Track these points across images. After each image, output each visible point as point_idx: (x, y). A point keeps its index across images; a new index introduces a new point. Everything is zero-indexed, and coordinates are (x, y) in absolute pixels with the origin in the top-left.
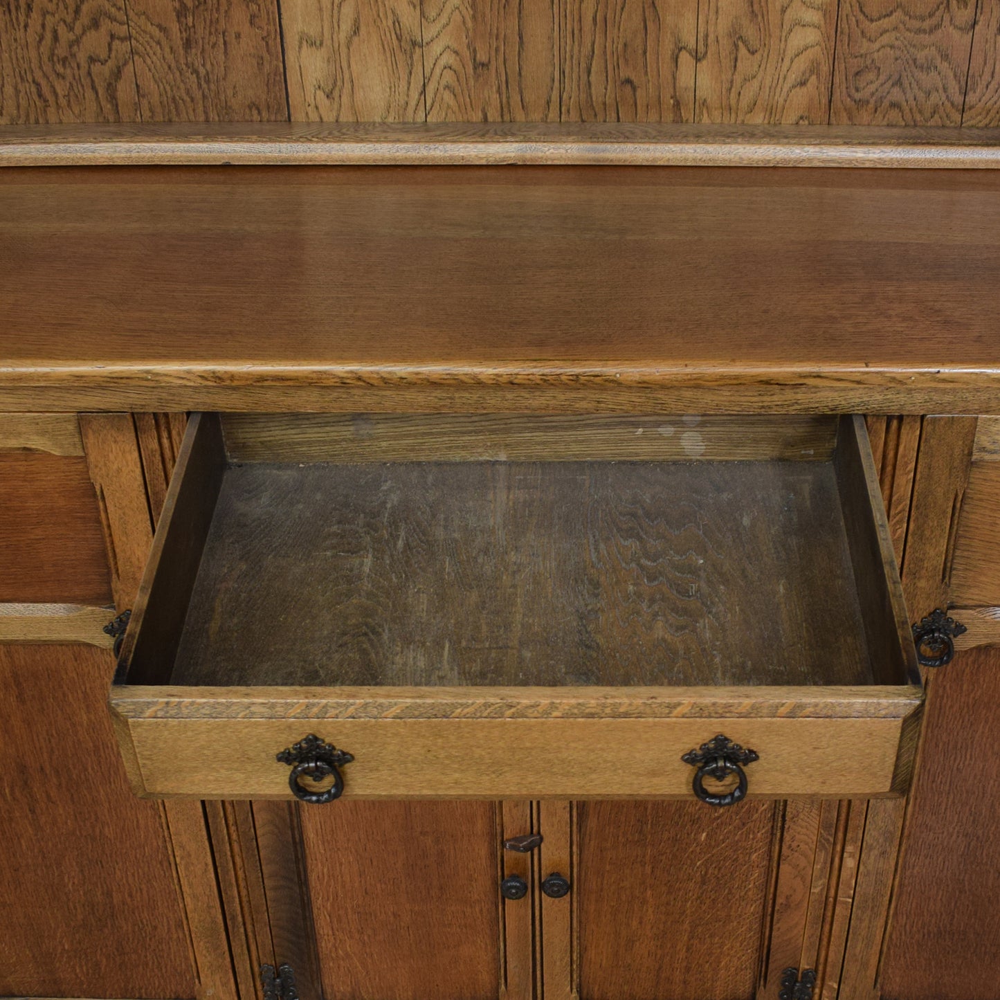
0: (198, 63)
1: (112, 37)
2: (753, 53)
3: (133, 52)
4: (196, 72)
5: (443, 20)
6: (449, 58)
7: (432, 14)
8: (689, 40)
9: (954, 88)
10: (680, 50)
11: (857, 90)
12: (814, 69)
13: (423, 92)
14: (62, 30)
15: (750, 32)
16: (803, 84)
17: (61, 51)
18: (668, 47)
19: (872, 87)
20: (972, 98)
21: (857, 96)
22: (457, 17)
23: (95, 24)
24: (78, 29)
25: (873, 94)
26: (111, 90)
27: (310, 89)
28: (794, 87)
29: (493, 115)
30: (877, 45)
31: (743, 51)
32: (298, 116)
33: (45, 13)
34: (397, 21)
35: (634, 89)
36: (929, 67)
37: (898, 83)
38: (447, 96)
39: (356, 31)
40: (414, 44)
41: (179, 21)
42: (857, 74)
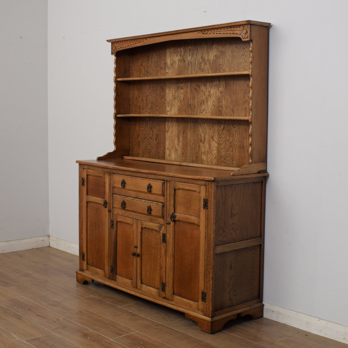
0: (158, 150)
1: (151, 146)
2: (210, 154)
3: (152, 148)
4: (157, 152)
5: (180, 147)
6: (180, 152)
7: (179, 146)
8: (203, 151)
9: (231, 161)
10: (202, 153)
11: (221, 160)
12: (216, 156)
13: (177, 157)
14: (147, 145)
15: (209, 151)
16: (215, 159)
17: (146, 148)
18: (201, 152)
19: (222, 160)
20: (233, 162)
21: (221, 161)
22: (181, 147)
23: (149, 145)
24: (148, 145)
25: (222, 161)
26: (150, 153)
27: (167, 155)
28: (214, 159)
29: (184, 160)
30: (222, 153)
31: (209, 154)
32: (166, 159)
33: (145, 143)
34: (176, 147)
35: (198, 158)
36: (228, 157)
37: (225, 159)
38: (180, 157)
39: (172, 148)
40: (177, 150)
41: (157, 145)
42: (221, 157)
